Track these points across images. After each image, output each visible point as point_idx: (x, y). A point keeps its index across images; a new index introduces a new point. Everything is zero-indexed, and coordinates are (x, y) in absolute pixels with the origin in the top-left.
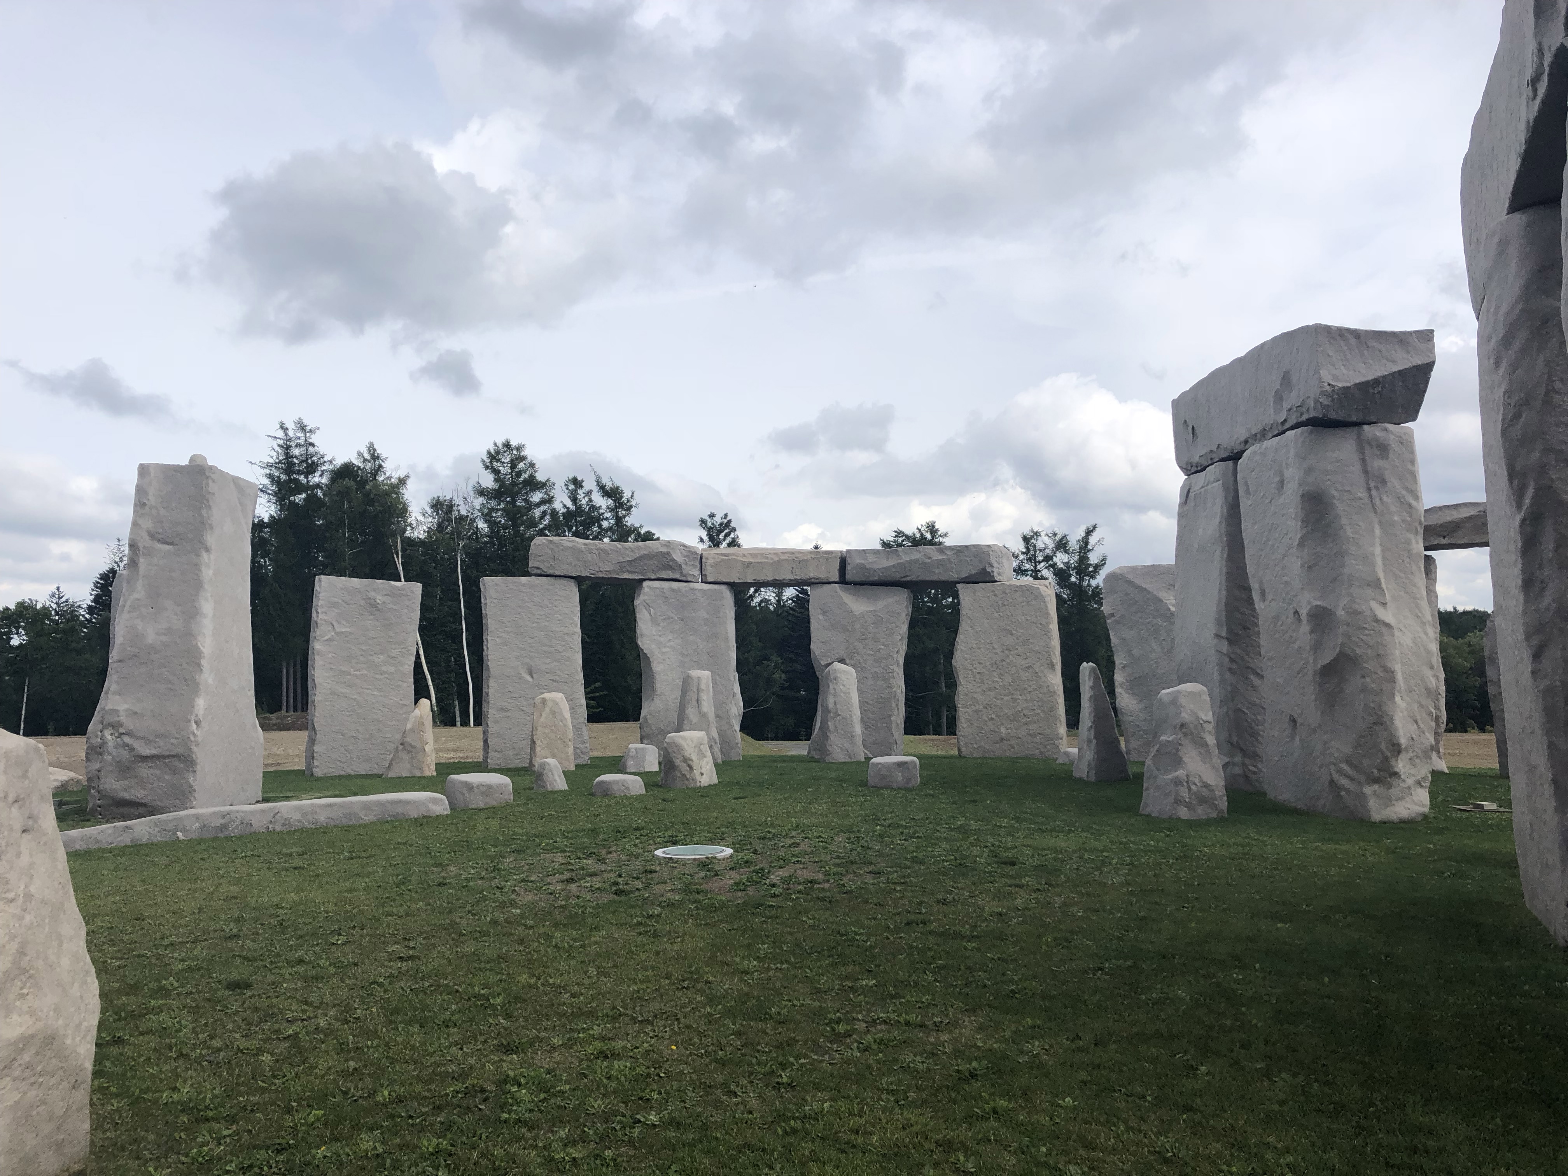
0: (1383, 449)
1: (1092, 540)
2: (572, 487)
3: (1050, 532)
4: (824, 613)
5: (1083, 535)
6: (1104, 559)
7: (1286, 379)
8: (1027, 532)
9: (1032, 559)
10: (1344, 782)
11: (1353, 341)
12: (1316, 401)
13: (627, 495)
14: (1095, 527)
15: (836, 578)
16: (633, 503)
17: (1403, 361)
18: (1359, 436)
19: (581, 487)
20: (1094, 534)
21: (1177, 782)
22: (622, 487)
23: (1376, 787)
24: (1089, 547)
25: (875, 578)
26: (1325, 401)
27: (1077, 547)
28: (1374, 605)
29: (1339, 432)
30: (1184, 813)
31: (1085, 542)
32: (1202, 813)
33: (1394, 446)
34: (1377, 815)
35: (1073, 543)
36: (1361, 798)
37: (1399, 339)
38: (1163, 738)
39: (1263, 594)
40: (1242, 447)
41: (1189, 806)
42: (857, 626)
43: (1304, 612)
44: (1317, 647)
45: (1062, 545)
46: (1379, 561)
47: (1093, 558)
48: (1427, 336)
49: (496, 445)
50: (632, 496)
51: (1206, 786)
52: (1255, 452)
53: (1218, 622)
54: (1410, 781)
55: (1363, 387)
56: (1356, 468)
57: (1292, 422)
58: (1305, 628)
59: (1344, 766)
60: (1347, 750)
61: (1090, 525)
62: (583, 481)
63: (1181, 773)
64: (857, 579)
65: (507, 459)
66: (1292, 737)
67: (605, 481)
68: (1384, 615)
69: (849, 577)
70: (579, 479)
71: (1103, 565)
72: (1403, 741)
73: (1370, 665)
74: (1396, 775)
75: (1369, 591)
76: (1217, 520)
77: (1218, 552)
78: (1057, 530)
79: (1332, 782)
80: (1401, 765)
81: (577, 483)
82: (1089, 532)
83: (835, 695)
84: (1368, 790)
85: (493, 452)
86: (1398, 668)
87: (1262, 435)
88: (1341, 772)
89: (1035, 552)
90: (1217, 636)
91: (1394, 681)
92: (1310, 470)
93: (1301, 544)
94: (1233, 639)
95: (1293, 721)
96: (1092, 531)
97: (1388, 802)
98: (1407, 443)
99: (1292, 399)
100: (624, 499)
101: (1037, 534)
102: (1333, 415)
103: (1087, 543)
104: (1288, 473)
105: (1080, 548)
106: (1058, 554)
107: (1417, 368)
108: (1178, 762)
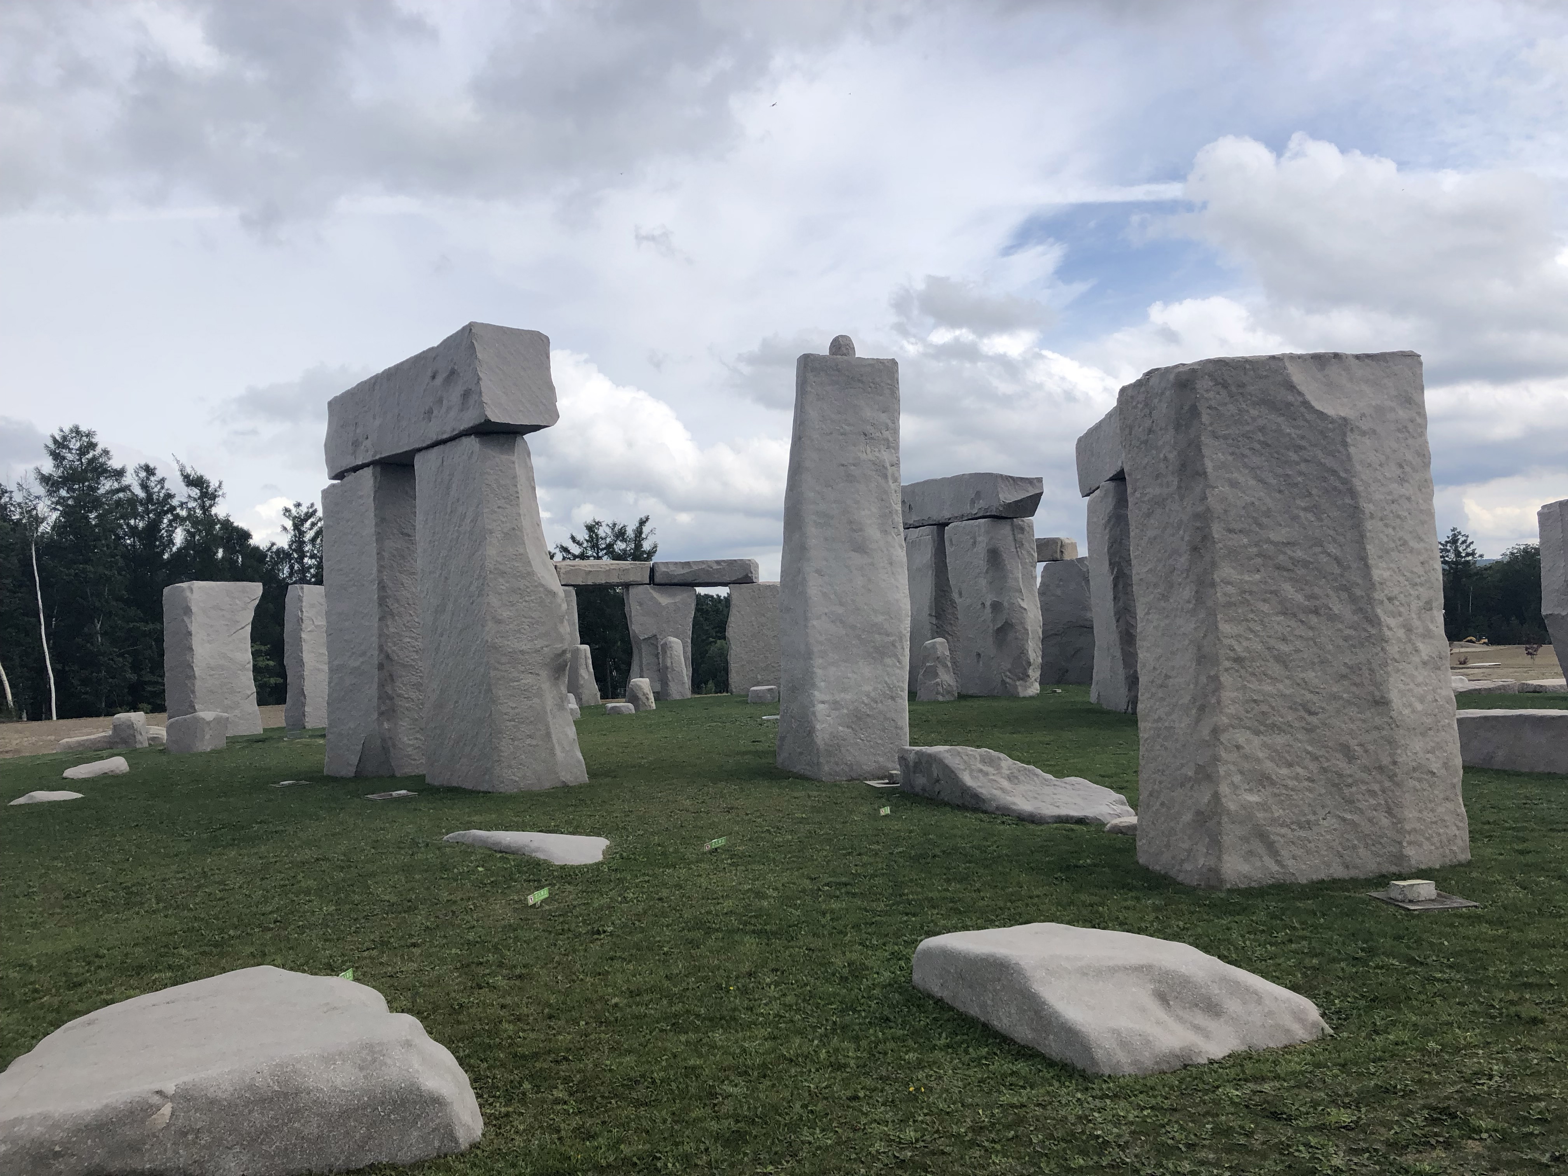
0: (1022, 530)
1: (646, 529)
2: (143, 474)
3: (610, 523)
4: (641, 604)
5: (637, 525)
6: (656, 547)
7: (978, 494)
8: (590, 521)
9: (595, 546)
10: (1008, 680)
11: (1012, 482)
12: (997, 509)
13: (214, 484)
14: (647, 519)
15: (647, 581)
16: (220, 493)
17: (1032, 492)
18: (1012, 524)
19: (154, 474)
20: (647, 524)
21: (937, 684)
22: (207, 476)
23: (1021, 682)
24: (644, 536)
25: (675, 581)
26: (1001, 509)
27: (633, 536)
28: (1019, 600)
29: (1003, 521)
30: (940, 698)
31: (639, 532)
32: (948, 698)
33: (1027, 528)
34: (1021, 695)
35: (630, 533)
36: (1016, 687)
37: (1030, 481)
38: (928, 664)
39: (960, 594)
40: (947, 521)
41: (943, 696)
42: (664, 613)
43: (988, 604)
44: (994, 620)
45: (621, 534)
46: (1020, 580)
47: (646, 546)
48: (1040, 480)
49: (62, 431)
50: (220, 486)
51: (949, 685)
52: (957, 526)
53: (930, 608)
54: (1033, 679)
55: (1016, 502)
56: (1011, 538)
57: (981, 514)
58: (988, 610)
59: (1008, 673)
60: (1009, 666)
61: (643, 516)
62: (155, 469)
63: (938, 680)
64: (663, 582)
65: (75, 445)
66: (978, 662)
67: (189, 470)
68: (1024, 605)
69: (657, 580)
70: (152, 466)
71: (655, 552)
72: (1032, 661)
73: (1019, 627)
74: (1028, 676)
75: (1017, 594)
76: (929, 556)
77: (930, 572)
78: (618, 522)
79: (1003, 681)
80: (1030, 672)
81: (149, 471)
82: (642, 523)
83: (671, 657)
84: (1018, 683)
85: (58, 438)
86: (1029, 628)
87: (961, 518)
88: (1006, 676)
89: (597, 540)
90: (930, 615)
91: (1028, 634)
92: (991, 538)
93: (987, 572)
94: (938, 616)
95: (979, 655)
96: (645, 522)
97: (1026, 688)
98: (1031, 527)
99: (982, 504)
100: (210, 490)
101: (598, 523)
102: (1003, 515)
103: (641, 533)
104: (979, 539)
105: (636, 537)
106: (619, 543)
107: (1037, 494)
108: (936, 675)
